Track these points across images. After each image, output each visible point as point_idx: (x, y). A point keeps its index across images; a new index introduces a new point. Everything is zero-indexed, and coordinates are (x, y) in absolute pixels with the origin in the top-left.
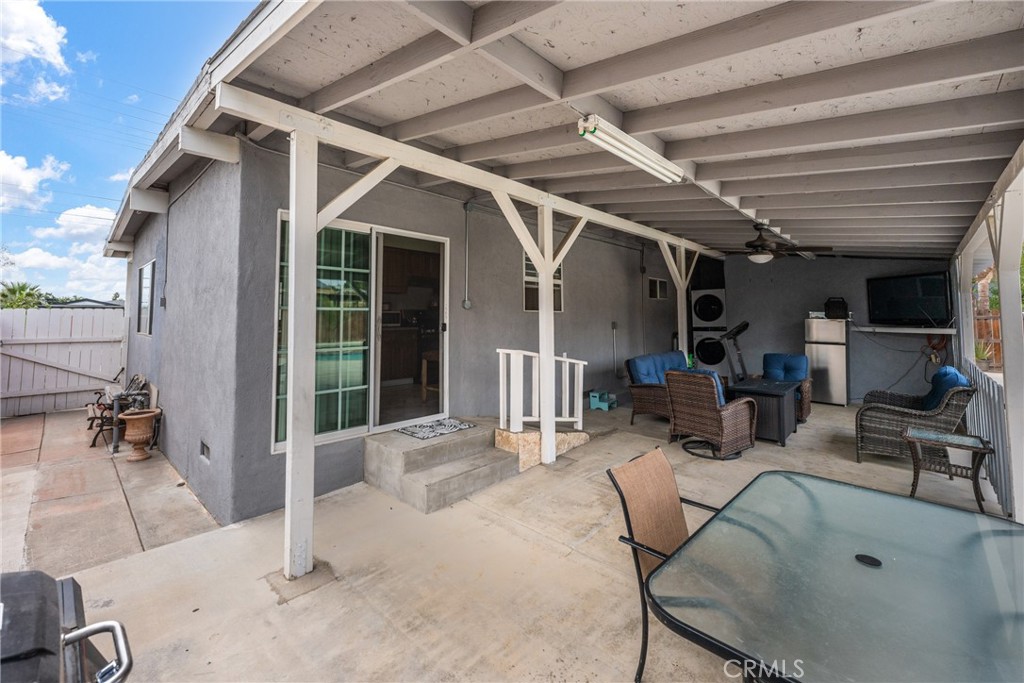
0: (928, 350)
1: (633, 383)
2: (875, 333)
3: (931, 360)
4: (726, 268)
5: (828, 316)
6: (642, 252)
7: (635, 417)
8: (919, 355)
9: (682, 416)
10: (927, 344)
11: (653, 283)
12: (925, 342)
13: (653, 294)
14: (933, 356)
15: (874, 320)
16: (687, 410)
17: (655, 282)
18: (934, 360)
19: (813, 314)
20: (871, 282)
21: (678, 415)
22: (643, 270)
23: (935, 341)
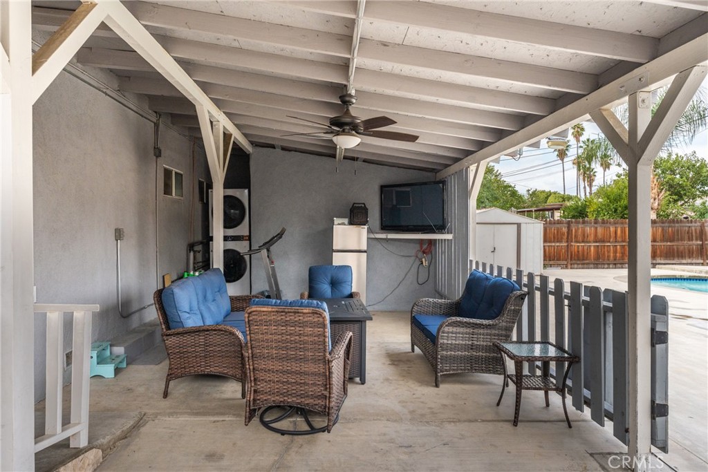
0: (420, 254)
1: (168, 328)
2: (387, 240)
3: (422, 263)
4: (252, 163)
5: (351, 223)
6: (156, 125)
7: (172, 383)
8: (413, 258)
9: (268, 376)
10: (419, 249)
11: (167, 173)
12: (417, 246)
13: (167, 190)
14: (424, 260)
15: (385, 227)
16: (277, 366)
17: (171, 171)
18: (424, 264)
19: (337, 221)
20: (383, 188)
21: (260, 375)
22: (158, 153)
23: (425, 247)
